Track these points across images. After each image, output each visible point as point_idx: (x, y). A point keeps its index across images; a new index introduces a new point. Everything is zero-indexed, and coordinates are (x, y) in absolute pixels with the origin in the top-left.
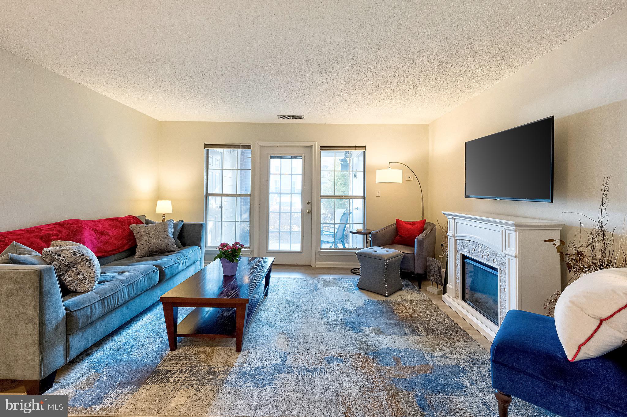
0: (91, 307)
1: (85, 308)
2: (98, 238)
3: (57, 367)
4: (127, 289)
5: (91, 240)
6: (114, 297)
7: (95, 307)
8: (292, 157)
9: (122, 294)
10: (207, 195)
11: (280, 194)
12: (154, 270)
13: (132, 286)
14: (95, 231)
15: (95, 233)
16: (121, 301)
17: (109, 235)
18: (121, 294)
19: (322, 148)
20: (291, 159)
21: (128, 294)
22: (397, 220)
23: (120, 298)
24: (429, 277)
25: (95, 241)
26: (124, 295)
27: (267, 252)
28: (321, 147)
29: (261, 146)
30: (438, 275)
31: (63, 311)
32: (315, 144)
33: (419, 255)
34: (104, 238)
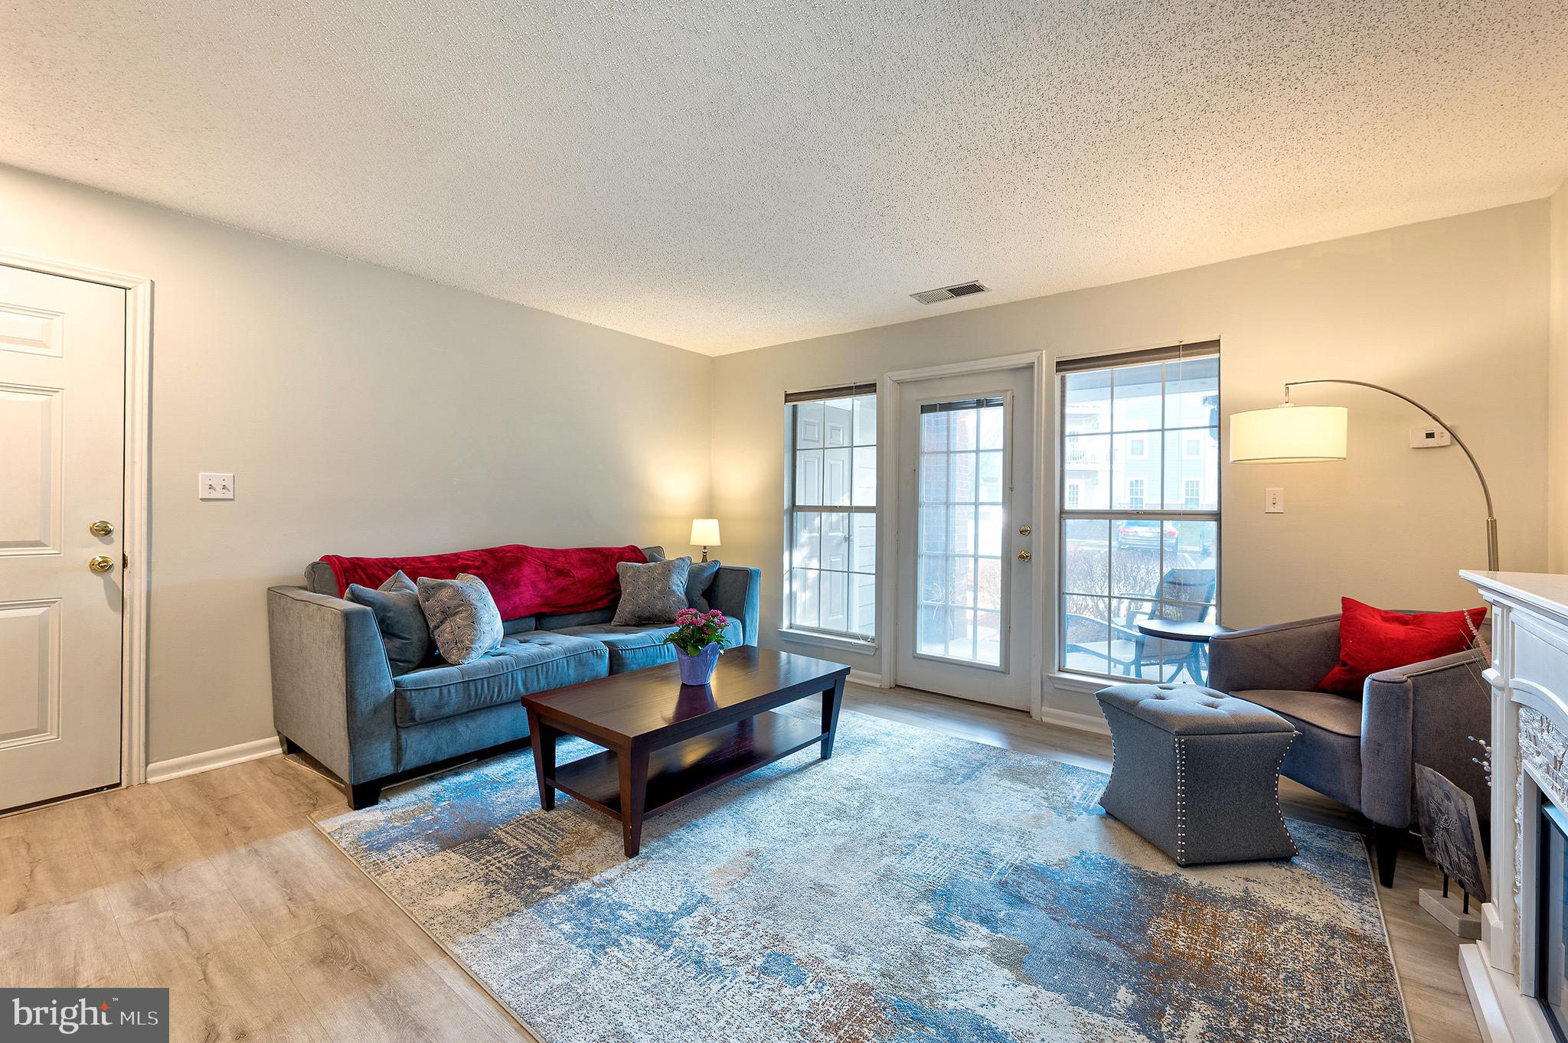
0: (441, 690)
1: (430, 690)
2: (548, 580)
3: (378, 773)
4: (524, 675)
5: (533, 582)
6: (491, 683)
7: (449, 692)
8: (979, 404)
9: (510, 682)
10: (794, 507)
11: (947, 507)
12: (596, 651)
13: (535, 670)
14: (547, 567)
15: (547, 570)
16: (507, 693)
17: (573, 577)
18: (508, 681)
19: (1063, 366)
20: (975, 409)
21: (525, 684)
22: (1347, 602)
23: (503, 688)
24: (1430, 849)
25: (542, 586)
26: (514, 684)
27: (914, 657)
28: (1058, 363)
29: (900, 383)
30: (1463, 853)
31: (388, 686)
32: (1040, 358)
33: (1377, 746)
34: (562, 582)
